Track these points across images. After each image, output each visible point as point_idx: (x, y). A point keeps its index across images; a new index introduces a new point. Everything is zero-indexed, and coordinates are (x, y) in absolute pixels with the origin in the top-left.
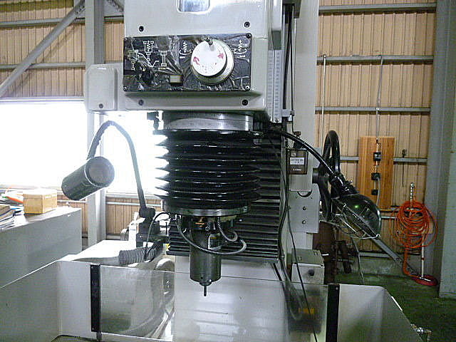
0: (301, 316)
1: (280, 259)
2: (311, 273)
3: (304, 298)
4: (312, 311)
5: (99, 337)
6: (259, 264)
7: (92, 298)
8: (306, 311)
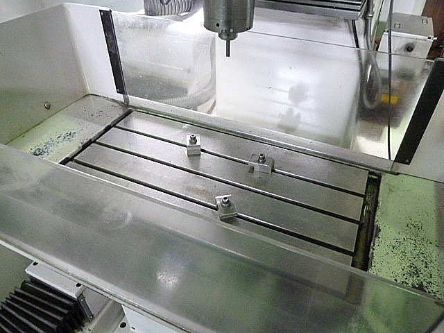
0: (375, 104)
1: (365, 17)
2: (409, 48)
3: (387, 82)
4: (394, 100)
5: (127, 100)
6: (331, 24)
7: (110, 53)
8: (384, 98)
